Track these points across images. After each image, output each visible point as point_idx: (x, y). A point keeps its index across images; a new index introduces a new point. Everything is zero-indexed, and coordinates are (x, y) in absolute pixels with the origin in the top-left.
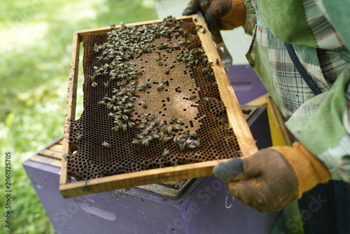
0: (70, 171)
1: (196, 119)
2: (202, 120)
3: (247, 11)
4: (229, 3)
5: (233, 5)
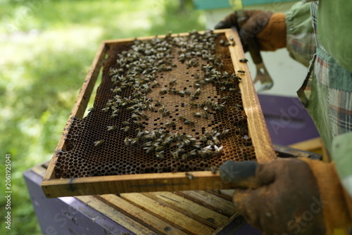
0: (59, 167)
1: (210, 126)
2: (217, 127)
3: (288, 31)
4: (266, 19)
5: (271, 22)
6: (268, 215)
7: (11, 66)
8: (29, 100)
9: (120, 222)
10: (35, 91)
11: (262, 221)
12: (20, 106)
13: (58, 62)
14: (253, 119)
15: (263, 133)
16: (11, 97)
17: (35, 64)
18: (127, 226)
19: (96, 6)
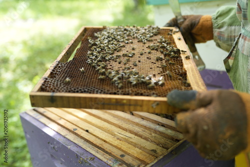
1: (159, 74)
2: (164, 75)
3: (214, 26)
4: (198, 19)
5: (201, 21)
6: (205, 128)
7: (13, 43)
8: (25, 67)
9: (88, 149)
10: (30, 61)
11: (200, 133)
12: (19, 71)
13: (47, 42)
14: (191, 73)
15: (199, 80)
16: (12, 65)
17: (30, 43)
18: (93, 153)
19: (75, 4)
